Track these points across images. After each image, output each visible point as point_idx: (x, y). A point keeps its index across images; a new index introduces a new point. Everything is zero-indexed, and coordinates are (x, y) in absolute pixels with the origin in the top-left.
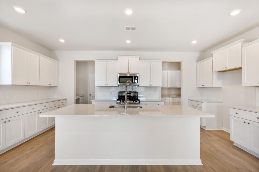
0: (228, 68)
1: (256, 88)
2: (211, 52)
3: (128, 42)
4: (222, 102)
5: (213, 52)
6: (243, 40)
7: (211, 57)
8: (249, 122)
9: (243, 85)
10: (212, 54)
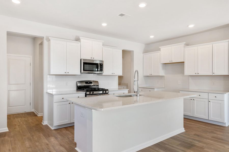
0: (173, 62)
1: (190, 77)
2: (159, 47)
3: (104, 25)
4: (164, 88)
5: (161, 47)
6: (185, 43)
7: (159, 51)
8: (194, 99)
9: (185, 75)
10: (160, 49)
